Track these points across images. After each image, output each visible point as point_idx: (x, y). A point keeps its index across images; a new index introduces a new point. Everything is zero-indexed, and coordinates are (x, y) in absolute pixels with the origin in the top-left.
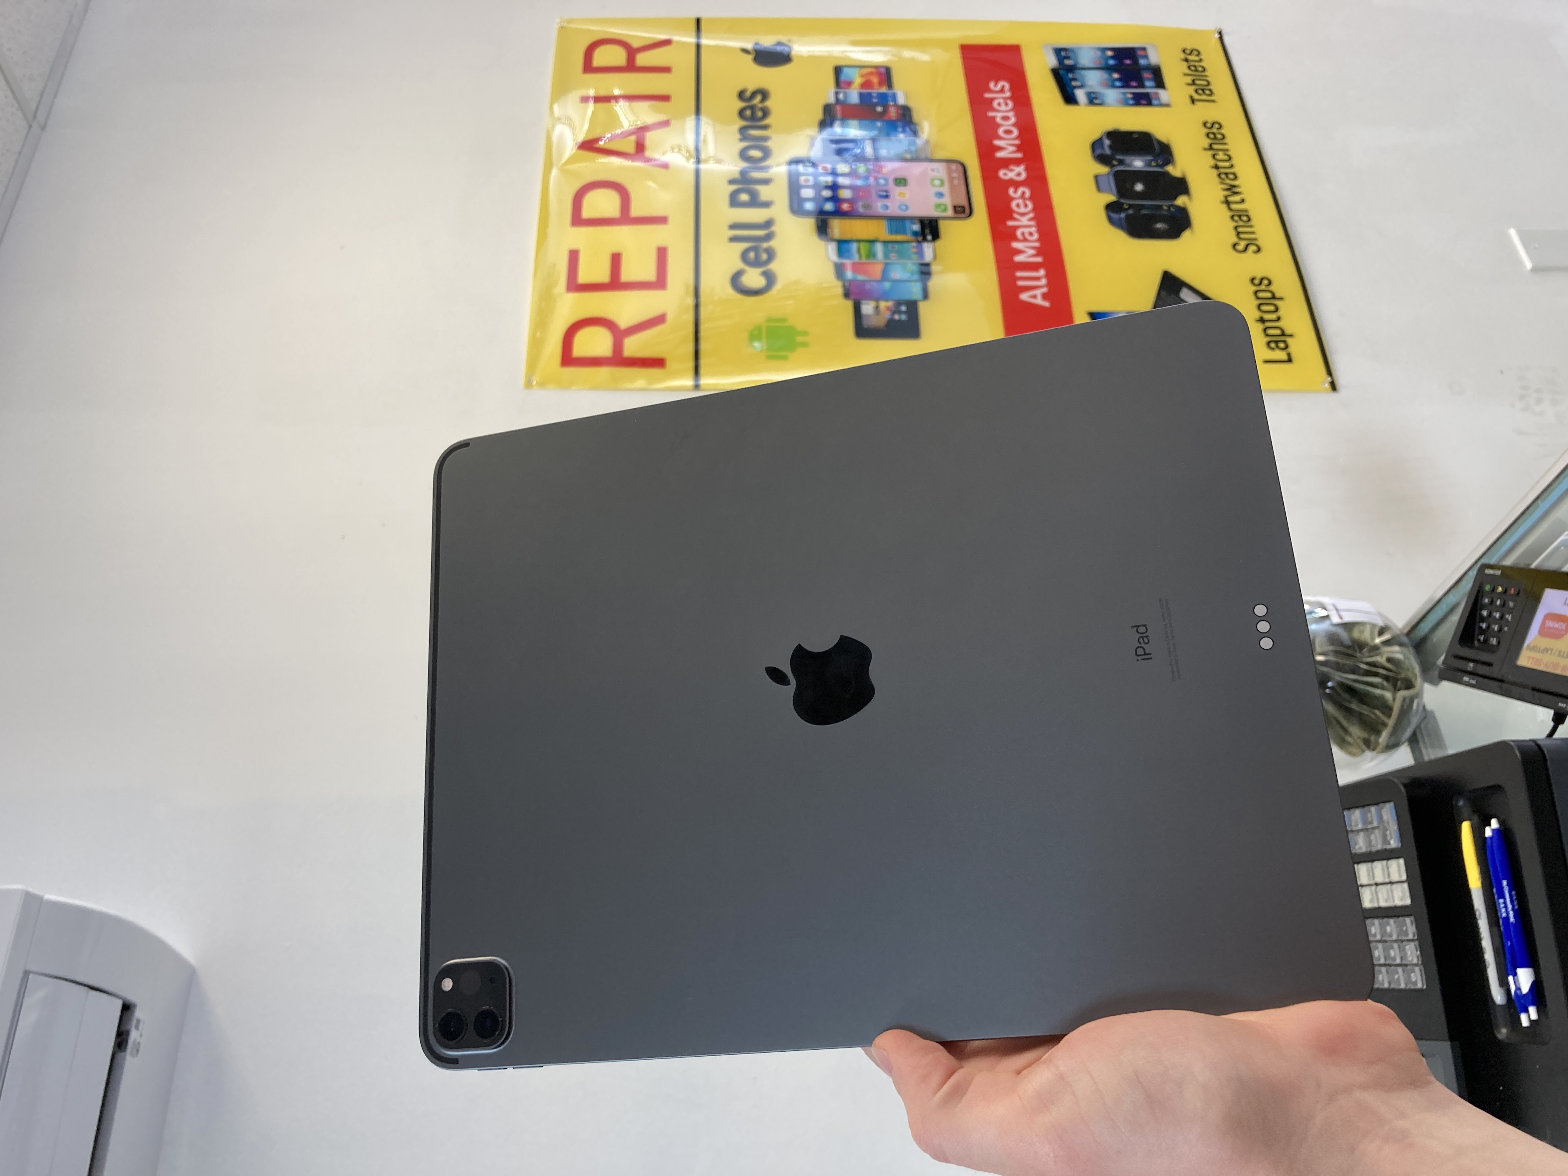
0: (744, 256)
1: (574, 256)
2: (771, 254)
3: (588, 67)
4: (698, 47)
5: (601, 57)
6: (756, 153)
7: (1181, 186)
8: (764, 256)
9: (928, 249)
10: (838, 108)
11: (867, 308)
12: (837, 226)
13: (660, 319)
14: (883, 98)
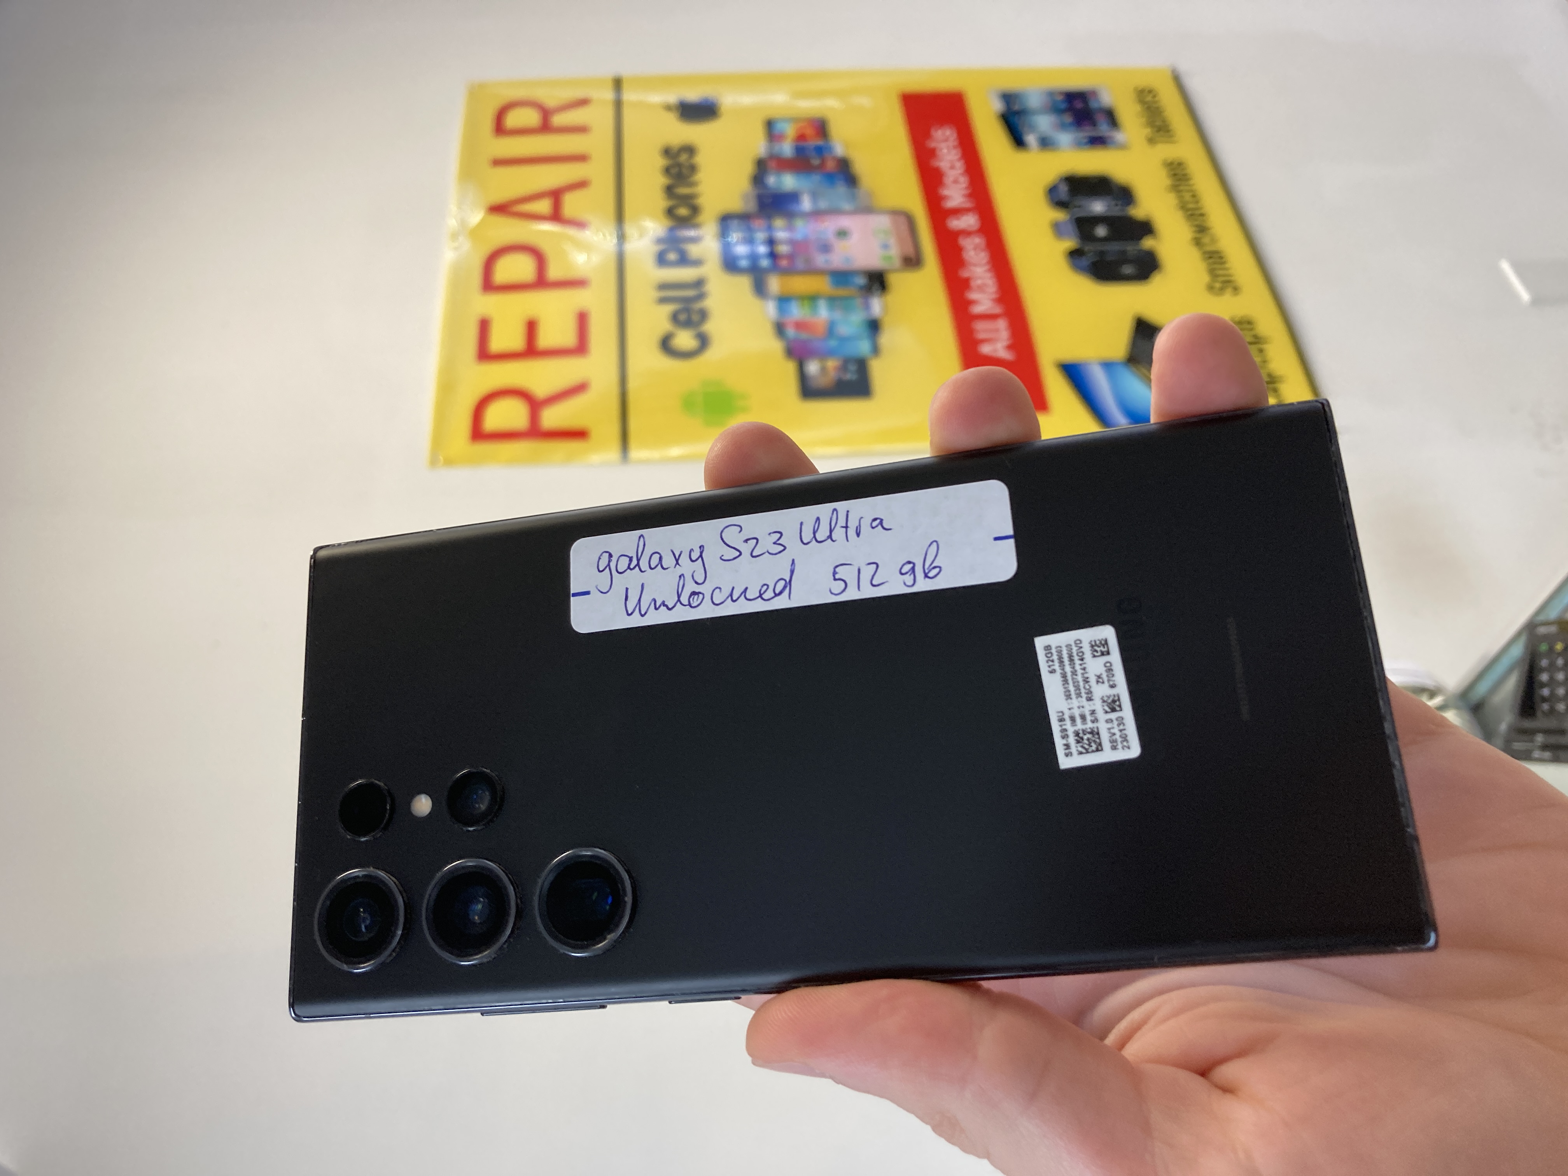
0: (675, 318)
1: (484, 326)
2: (704, 315)
3: (500, 129)
4: (618, 105)
5: (513, 119)
6: (683, 211)
7: (1146, 228)
8: (695, 318)
9: (877, 305)
10: (772, 164)
11: (813, 367)
12: (774, 284)
13: (580, 388)
14: (819, 150)
